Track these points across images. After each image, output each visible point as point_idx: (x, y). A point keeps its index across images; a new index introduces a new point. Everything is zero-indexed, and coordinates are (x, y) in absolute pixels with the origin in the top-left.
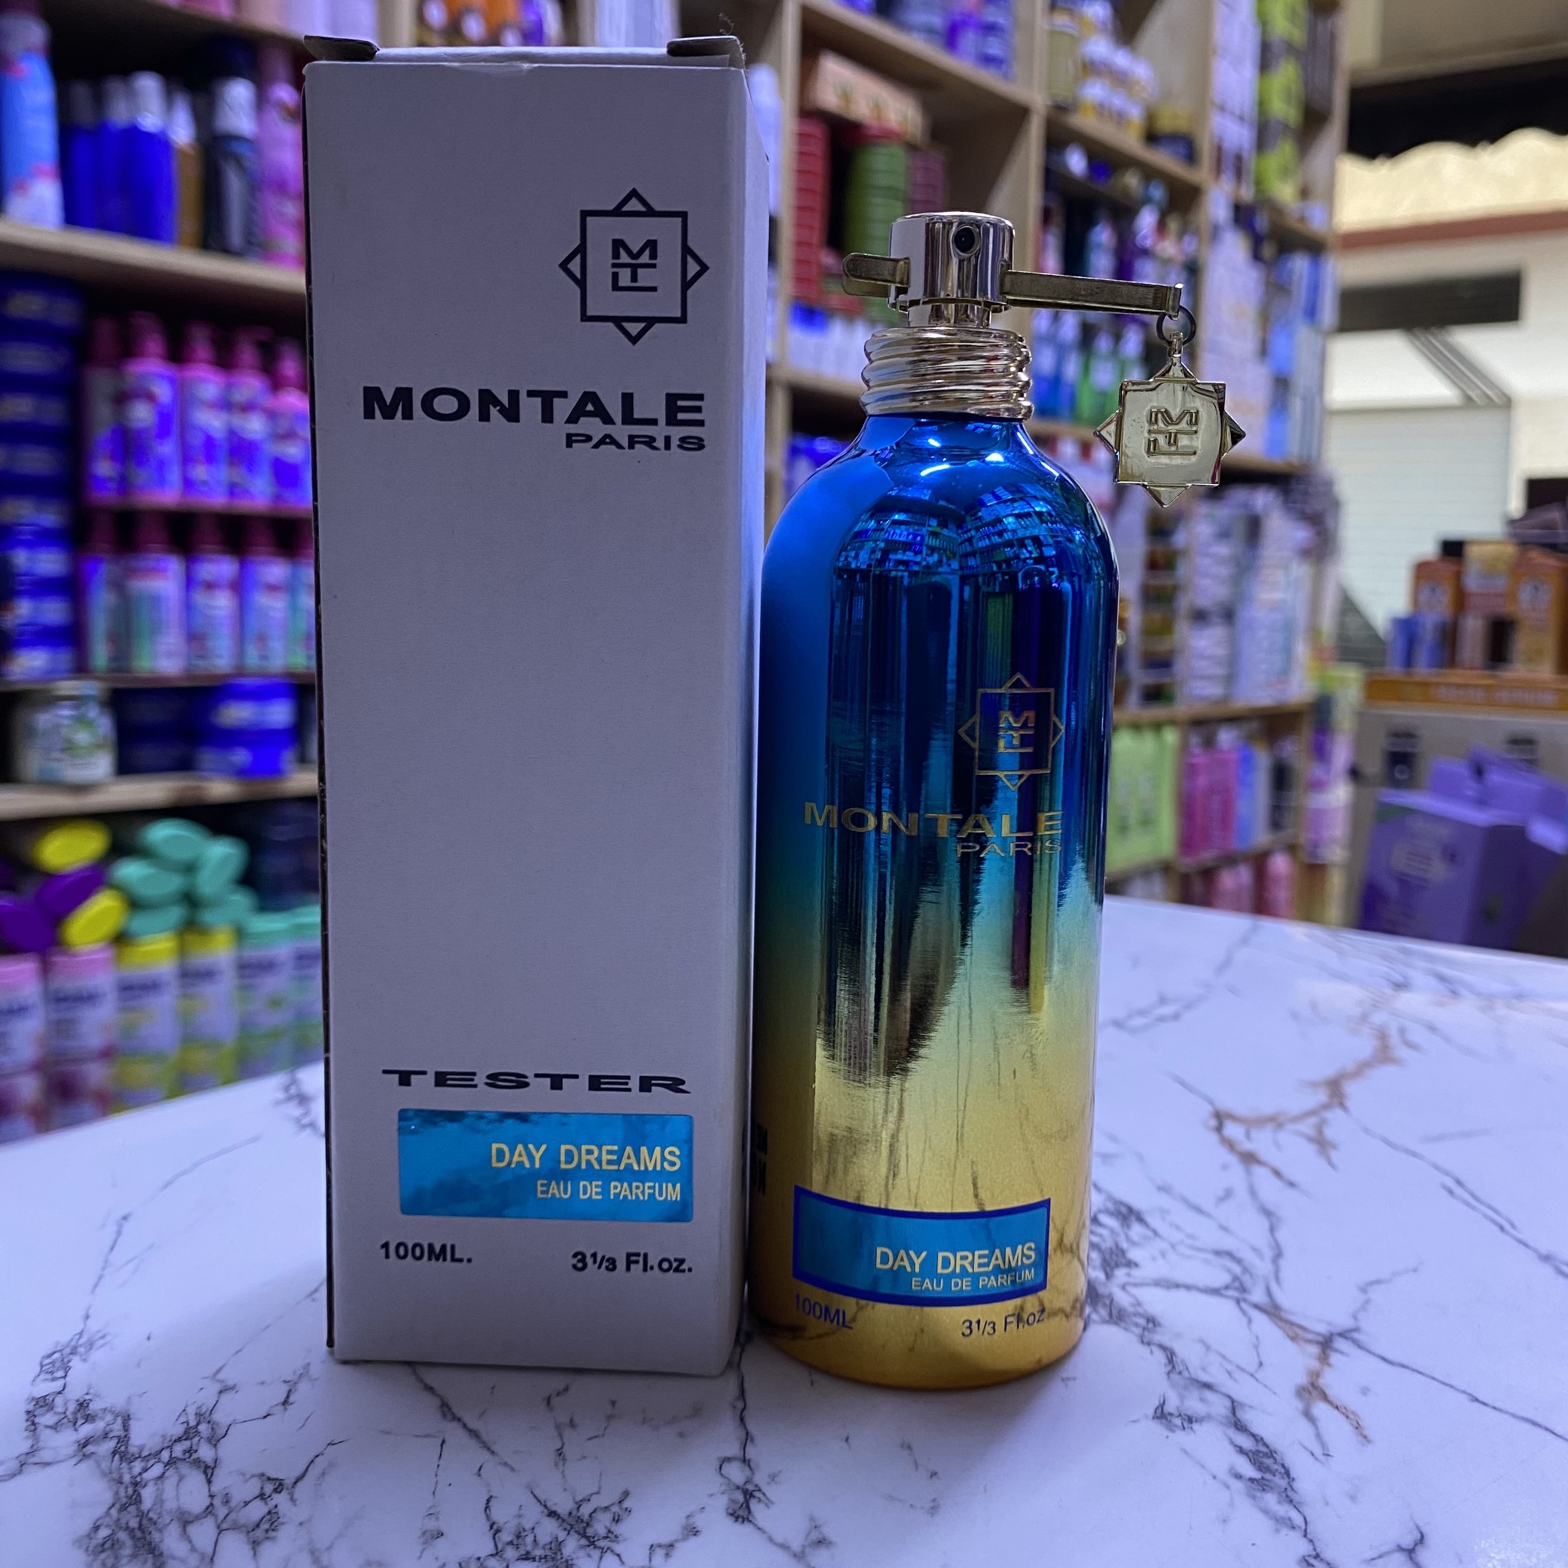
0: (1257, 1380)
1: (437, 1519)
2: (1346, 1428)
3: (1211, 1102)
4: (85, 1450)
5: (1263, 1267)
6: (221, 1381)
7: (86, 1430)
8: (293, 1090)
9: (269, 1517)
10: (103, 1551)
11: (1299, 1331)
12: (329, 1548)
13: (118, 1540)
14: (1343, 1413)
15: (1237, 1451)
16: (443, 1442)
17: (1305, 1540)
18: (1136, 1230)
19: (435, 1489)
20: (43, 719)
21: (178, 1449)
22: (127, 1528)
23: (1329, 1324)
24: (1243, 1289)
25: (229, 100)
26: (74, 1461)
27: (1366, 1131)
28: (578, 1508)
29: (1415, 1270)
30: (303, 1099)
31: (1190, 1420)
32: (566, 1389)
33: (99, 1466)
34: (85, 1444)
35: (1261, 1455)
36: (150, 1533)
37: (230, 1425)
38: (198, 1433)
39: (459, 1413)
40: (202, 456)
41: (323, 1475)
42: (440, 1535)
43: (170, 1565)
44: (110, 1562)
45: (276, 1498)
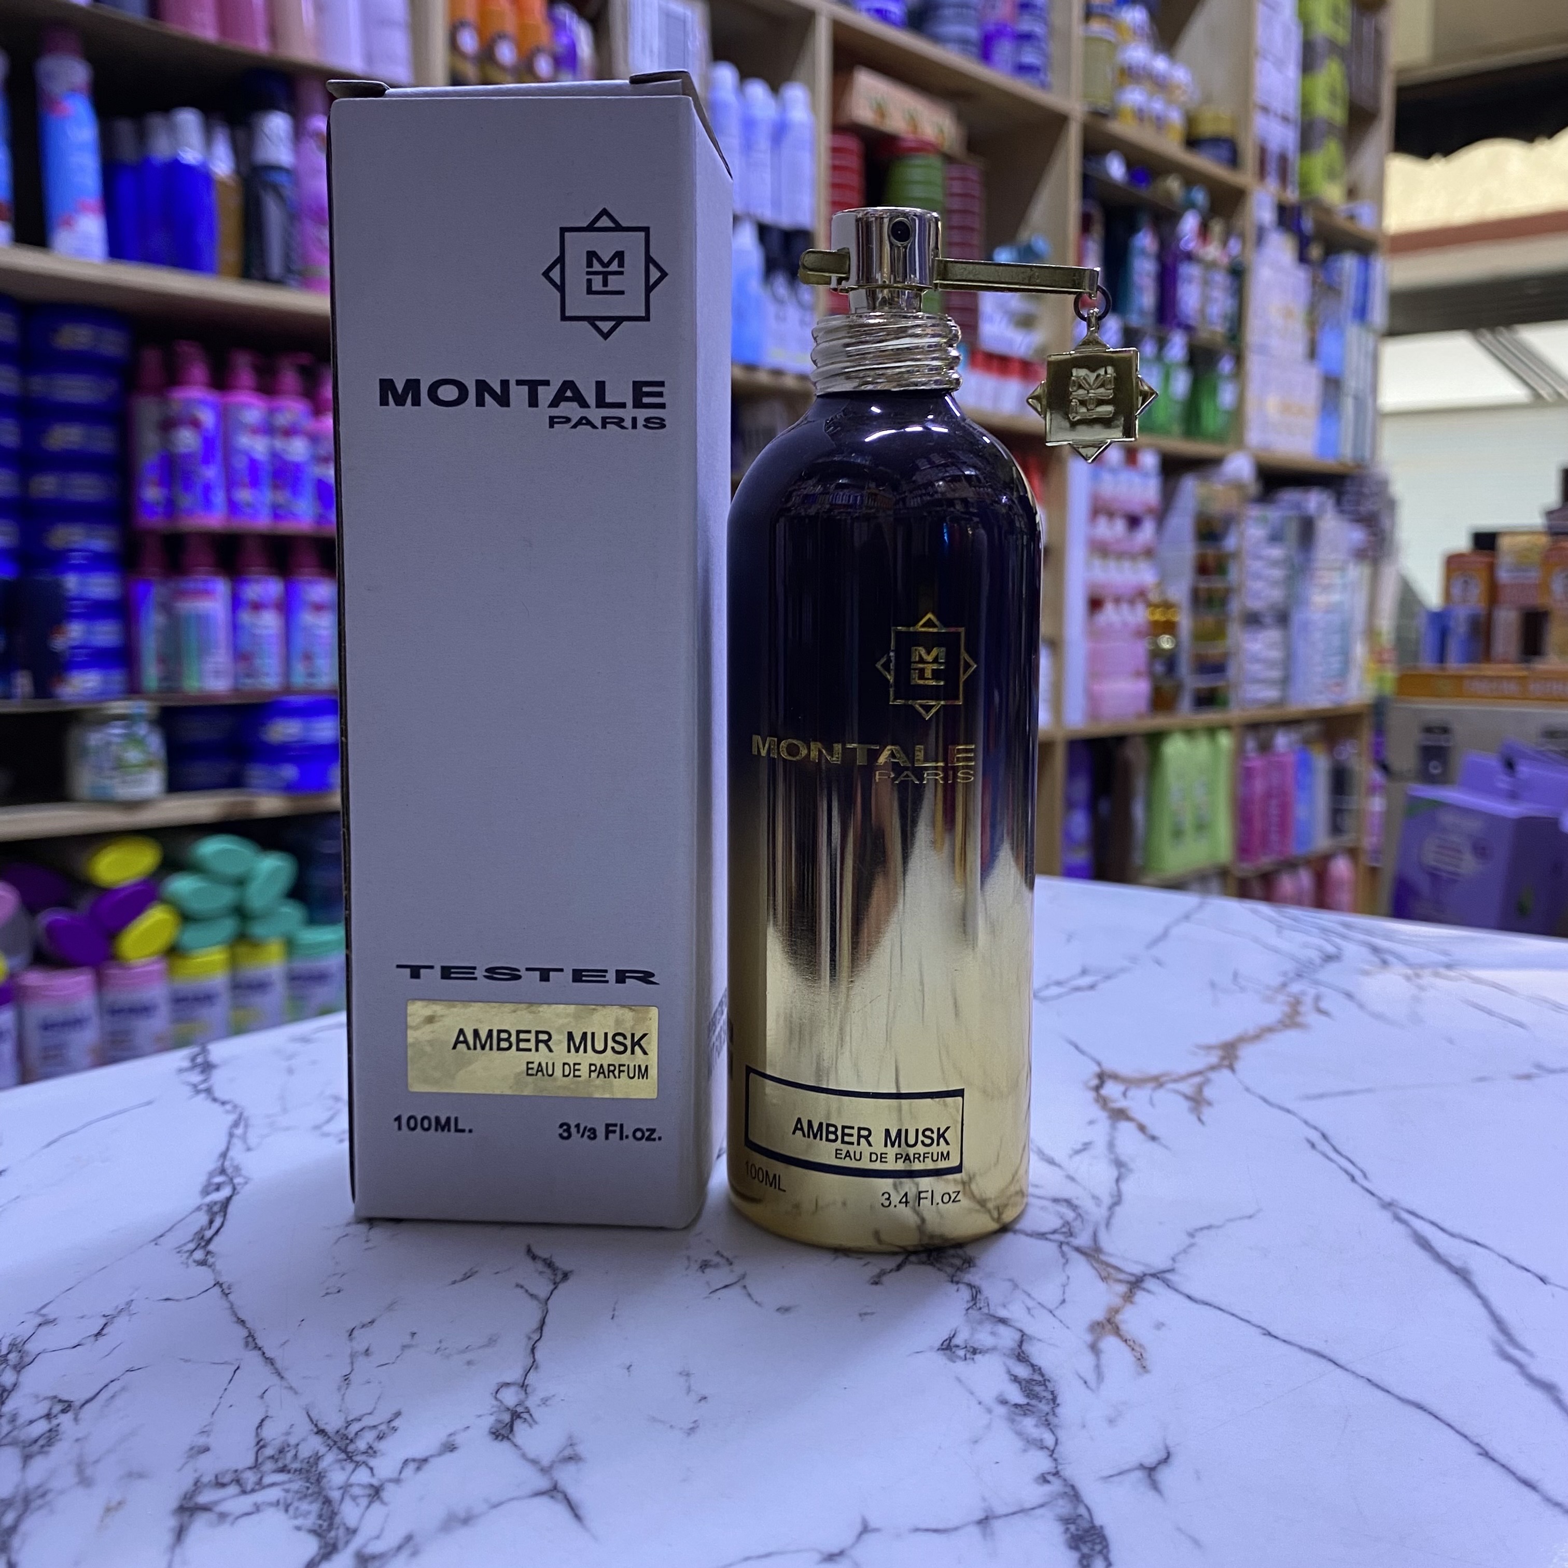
0: (1054, 1316)
1: (208, 1436)
2: (1128, 1359)
3: (1099, 1064)
5: (1097, 1213)
6: (44, 1315)
9: (49, 1434)
11: (1112, 1271)
12: (97, 1462)
14: (1130, 1346)
15: (1011, 1380)
16: (238, 1368)
17: (1049, 1459)
19: (216, 1409)
20: (94, 739)
23: (1146, 1265)
24: (1071, 1234)
25: (267, 130)
27: (1247, 1089)
28: (347, 1427)
29: (1250, 1217)
30: (206, 1067)
31: (975, 1351)
32: (372, 1322)
35: (1034, 1383)
37: (39, 1353)
39: (260, 1343)
40: (246, 480)
41: (113, 1397)
42: (207, 1449)
45: (60, 1419)
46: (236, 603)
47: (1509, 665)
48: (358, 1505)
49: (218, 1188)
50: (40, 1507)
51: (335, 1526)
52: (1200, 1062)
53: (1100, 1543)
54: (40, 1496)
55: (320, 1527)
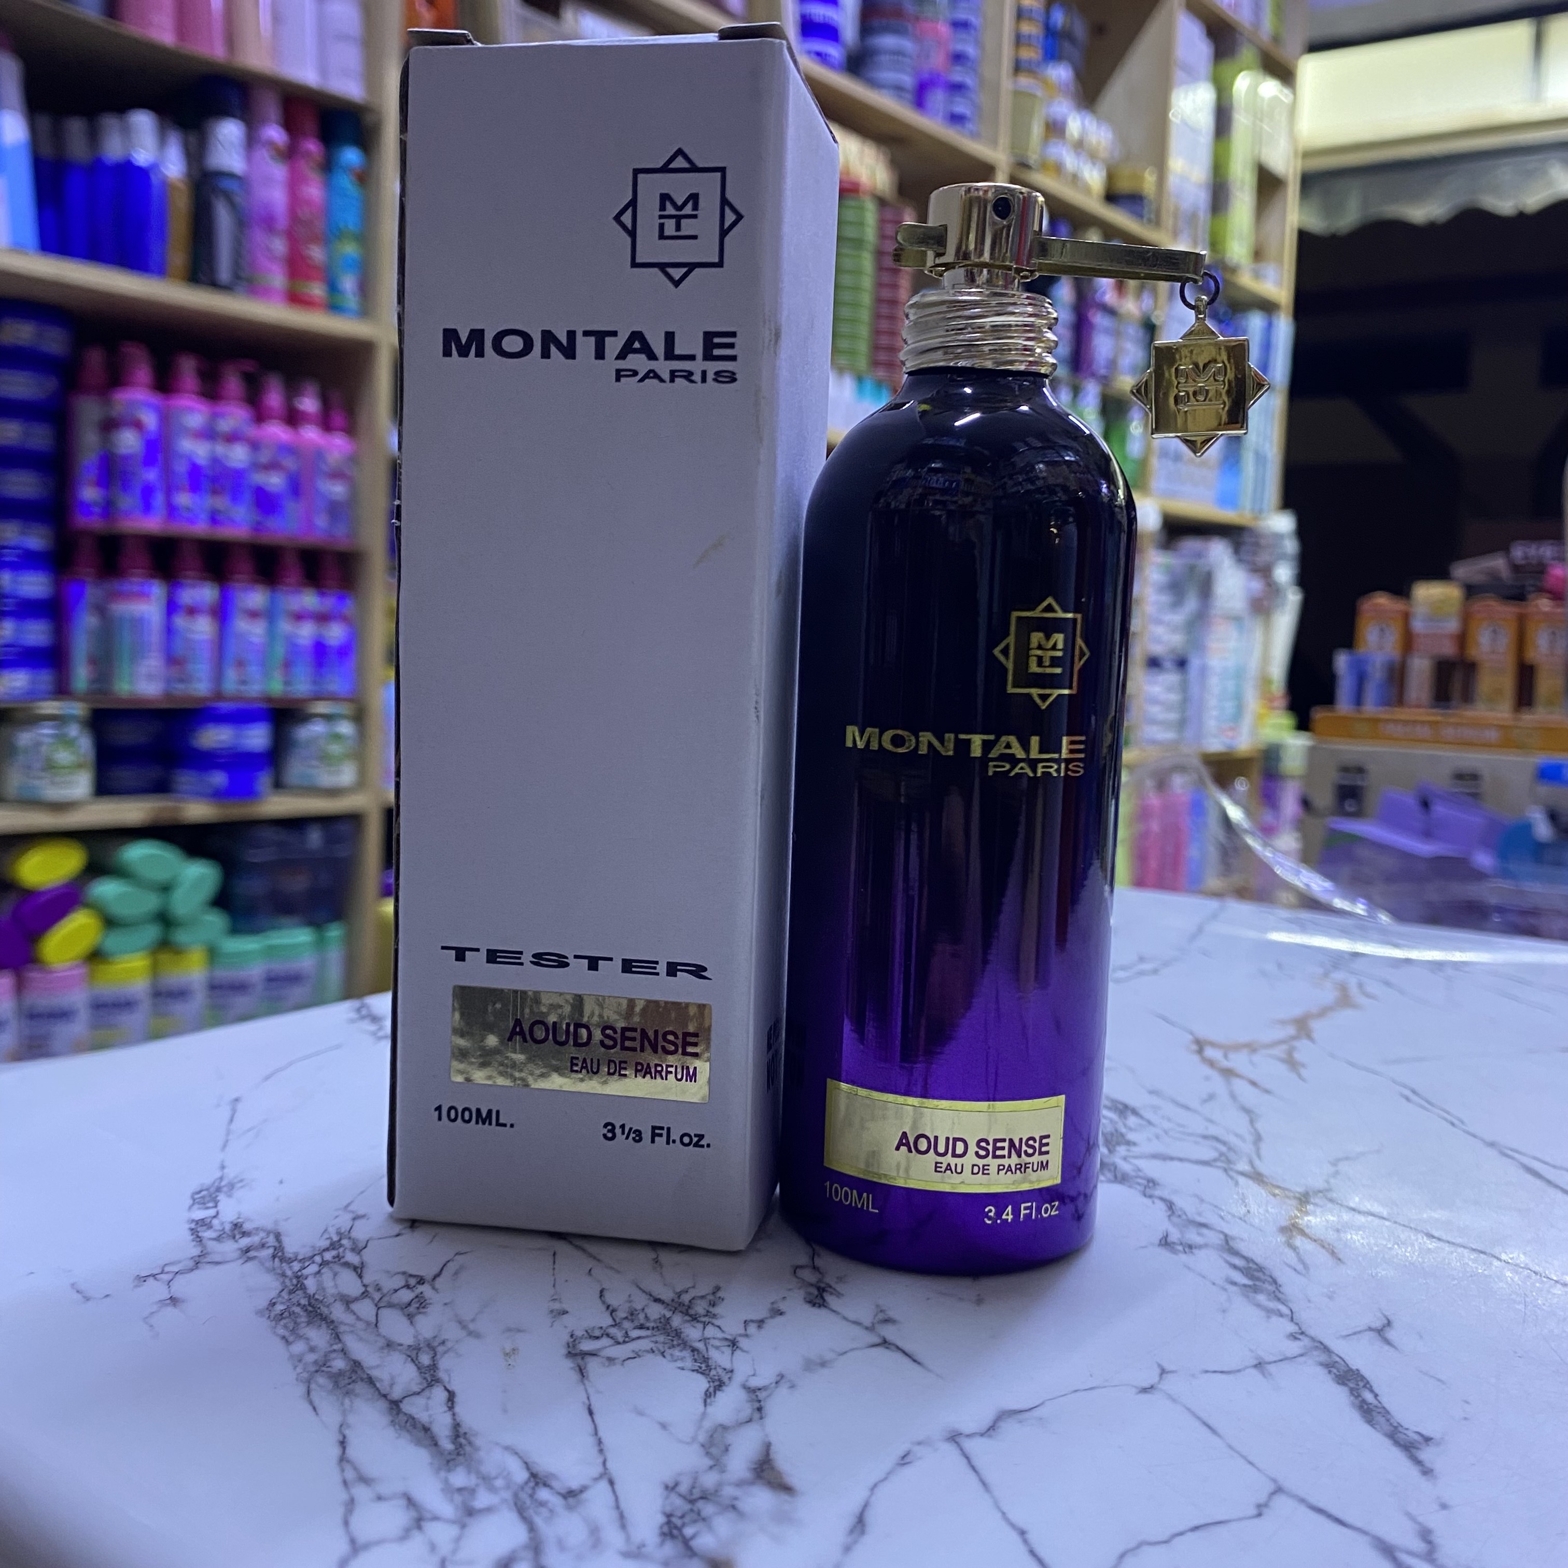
0: (1246, 1222)
2: (1323, 1253)
3: (1192, 1033)
4: (248, 1254)
5: (1247, 1147)
6: (353, 1212)
7: (245, 1242)
8: (364, 1012)
9: (417, 1300)
10: (284, 1318)
11: (1278, 1189)
12: (474, 1320)
13: (293, 1312)
14: (1320, 1244)
15: (1231, 1267)
16: (554, 1254)
17: (1292, 1324)
18: (1132, 1120)
19: (555, 1283)
20: (25, 738)
21: (328, 1256)
22: (299, 1305)
23: (1307, 1185)
24: (1229, 1161)
25: (220, 137)
26: (241, 1261)
27: (1331, 1055)
28: (679, 1297)
29: (1378, 1151)
30: (375, 1019)
31: (1190, 1247)
33: (262, 1263)
34: (248, 1250)
35: (1252, 1270)
36: (319, 1308)
37: (368, 1241)
38: (341, 1246)
40: (186, 484)
41: (456, 1273)
42: (565, 1312)
43: (342, 1328)
44: (291, 1326)
45: (421, 1288)
46: (172, 607)
47: (1421, 710)
48: (723, 1352)
50: (445, 1352)
51: (713, 1367)
52: (1282, 1032)
53: (1362, 1380)
54: (440, 1344)
55: (700, 1368)
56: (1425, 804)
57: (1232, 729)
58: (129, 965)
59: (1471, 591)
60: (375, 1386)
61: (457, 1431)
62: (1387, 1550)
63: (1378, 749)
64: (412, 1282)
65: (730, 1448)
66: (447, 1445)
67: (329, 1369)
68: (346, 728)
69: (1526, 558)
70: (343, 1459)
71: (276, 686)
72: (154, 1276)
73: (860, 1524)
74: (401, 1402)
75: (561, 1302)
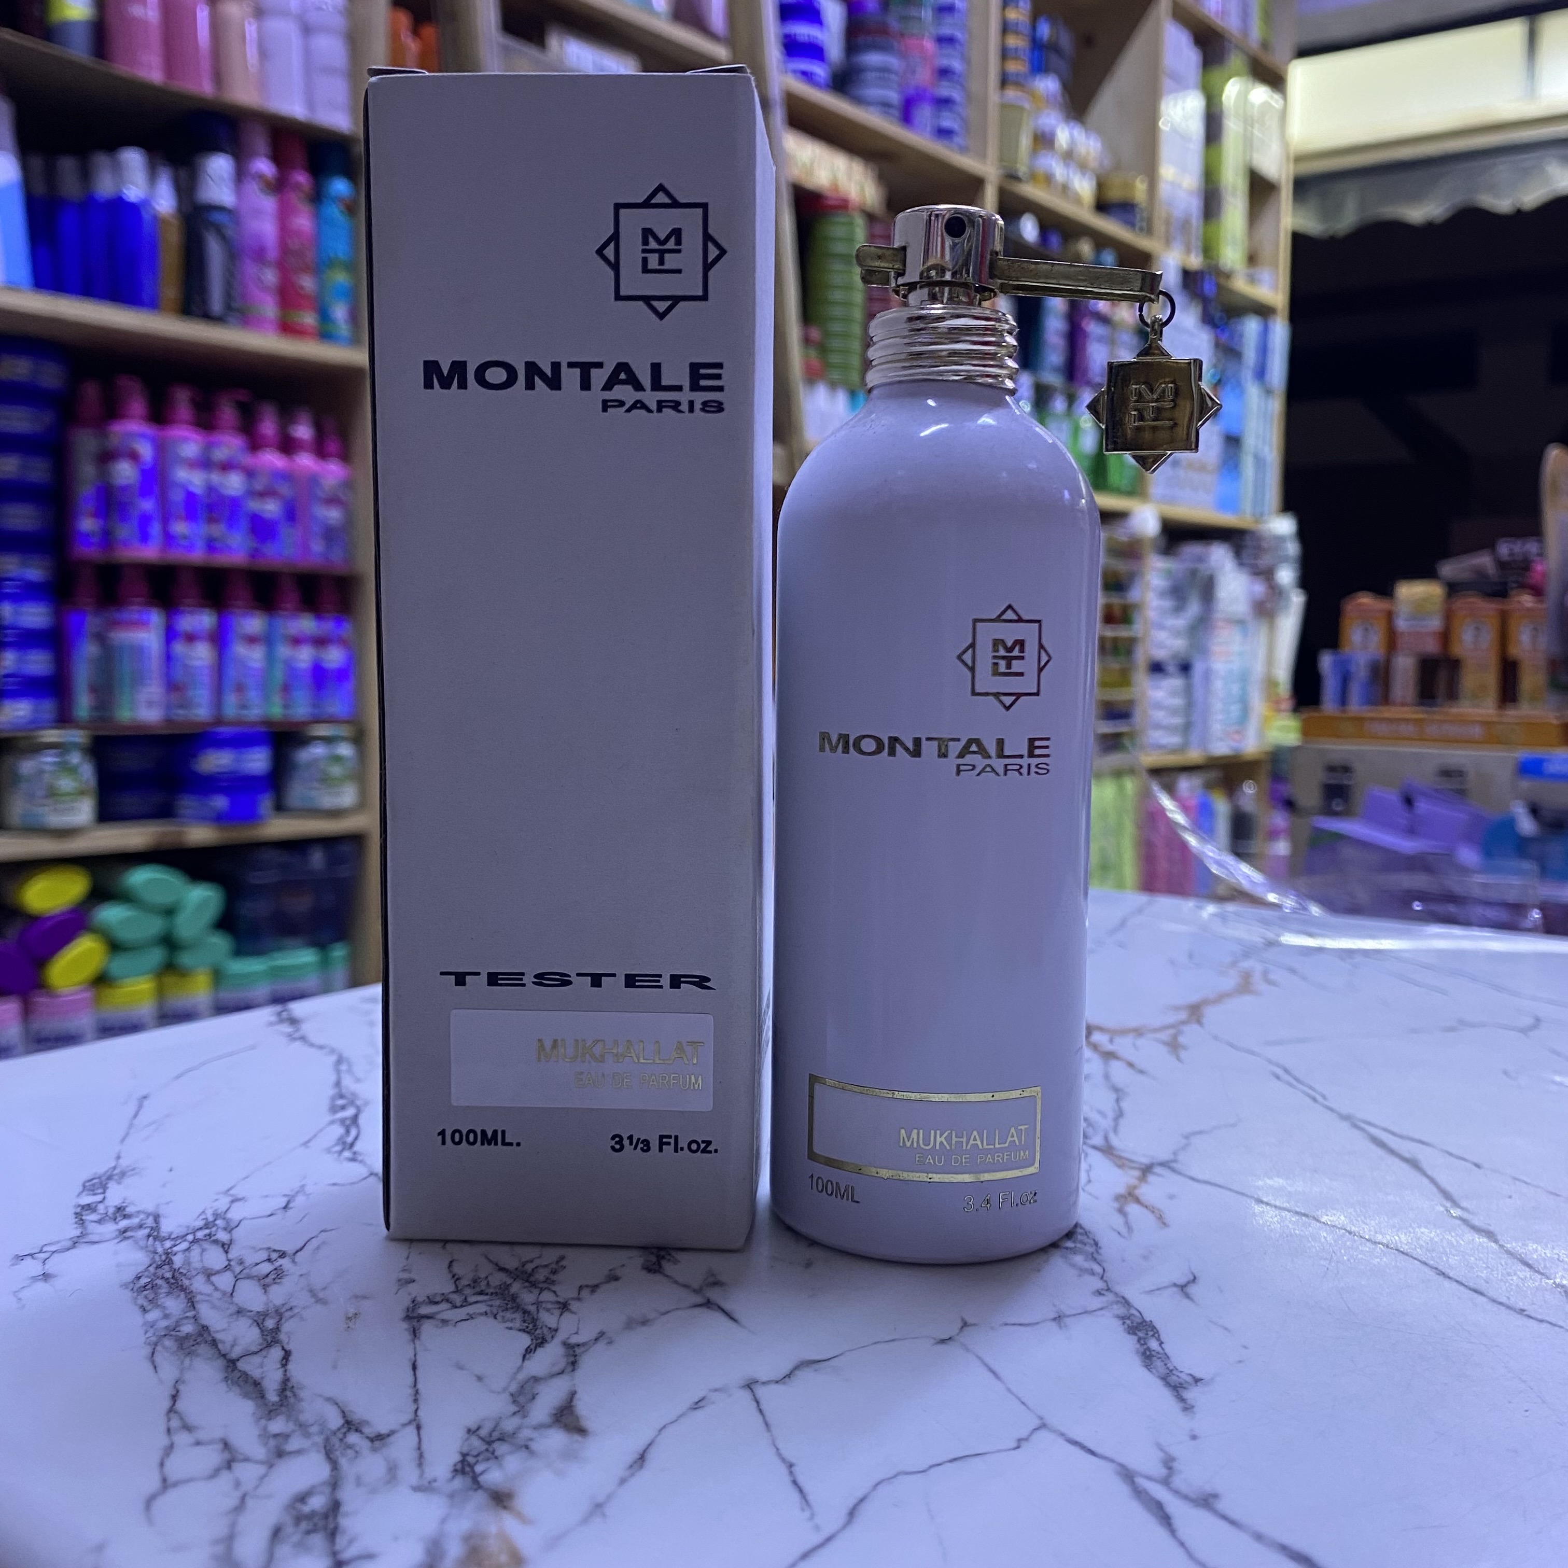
2: (1151, 1218)
4: (124, 1234)
5: (1105, 1124)
6: (232, 1195)
7: (124, 1223)
8: (285, 1015)
9: (275, 1272)
10: (145, 1290)
11: (1125, 1162)
12: (325, 1289)
13: (156, 1284)
14: (1150, 1210)
17: (1101, 1281)
20: (27, 766)
21: (200, 1235)
22: (163, 1278)
23: (1154, 1157)
24: (1086, 1138)
25: (209, 172)
26: (118, 1240)
27: (1216, 1038)
28: (523, 1266)
29: (1233, 1125)
30: (293, 1021)
33: (136, 1242)
34: (125, 1232)
35: (1077, 1234)
36: (181, 1280)
37: (240, 1221)
38: (216, 1225)
40: (182, 513)
41: (318, 1248)
42: (412, 1281)
43: (198, 1298)
44: (151, 1298)
45: (281, 1261)
46: (171, 635)
47: (1406, 709)
48: (552, 1314)
49: (343, 1108)
50: (292, 1317)
51: (539, 1327)
52: (1172, 1018)
53: (1152, 1330)
54: (287, 1310)
55: (527, 1327)
56: (1409, 801)
57: (1238, 732)
58: (133, 989)
59: (1453, 589)
60: (217, 1347)
61: (286, 1385)
62: (1128, 1475)
63: (1363, 748)
64: (274, 1256)
65: (537, 1397)
66: (273, 1397)
67: (178, 1333)
68: (345, 750)
69: (1511, 554)
70: (172, 1410)
71: (276, 711)
72: (31, 1255)
73: (642, 1459)
74: (238, 1360)
75: (410, 1273)
